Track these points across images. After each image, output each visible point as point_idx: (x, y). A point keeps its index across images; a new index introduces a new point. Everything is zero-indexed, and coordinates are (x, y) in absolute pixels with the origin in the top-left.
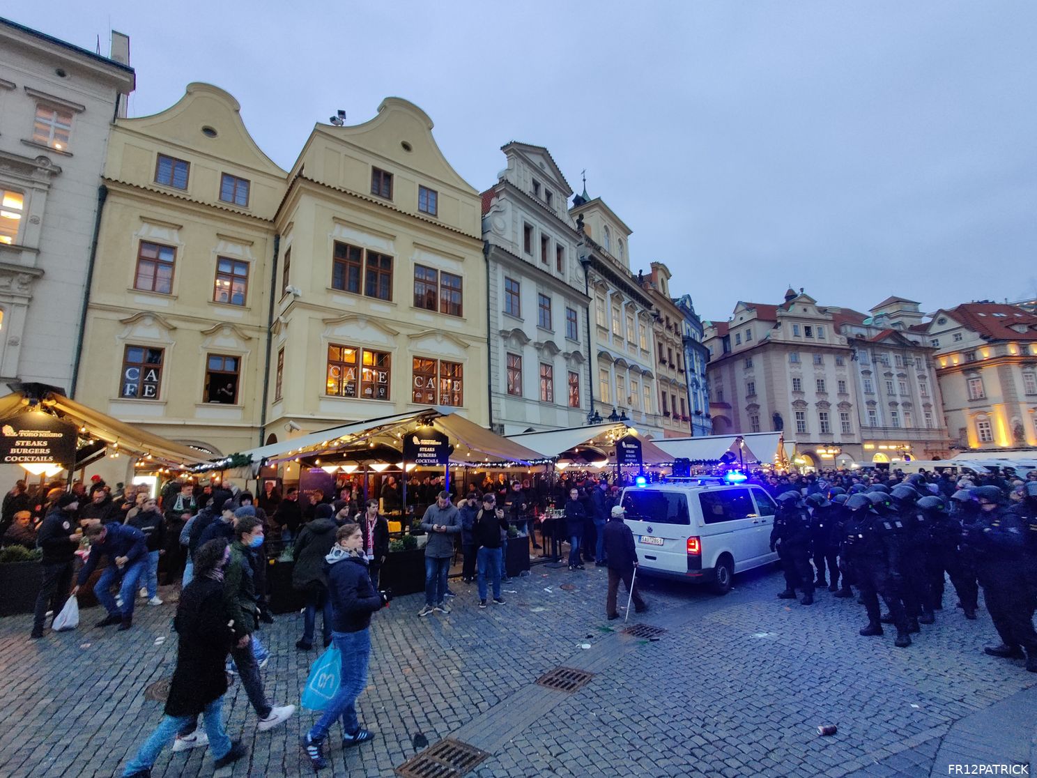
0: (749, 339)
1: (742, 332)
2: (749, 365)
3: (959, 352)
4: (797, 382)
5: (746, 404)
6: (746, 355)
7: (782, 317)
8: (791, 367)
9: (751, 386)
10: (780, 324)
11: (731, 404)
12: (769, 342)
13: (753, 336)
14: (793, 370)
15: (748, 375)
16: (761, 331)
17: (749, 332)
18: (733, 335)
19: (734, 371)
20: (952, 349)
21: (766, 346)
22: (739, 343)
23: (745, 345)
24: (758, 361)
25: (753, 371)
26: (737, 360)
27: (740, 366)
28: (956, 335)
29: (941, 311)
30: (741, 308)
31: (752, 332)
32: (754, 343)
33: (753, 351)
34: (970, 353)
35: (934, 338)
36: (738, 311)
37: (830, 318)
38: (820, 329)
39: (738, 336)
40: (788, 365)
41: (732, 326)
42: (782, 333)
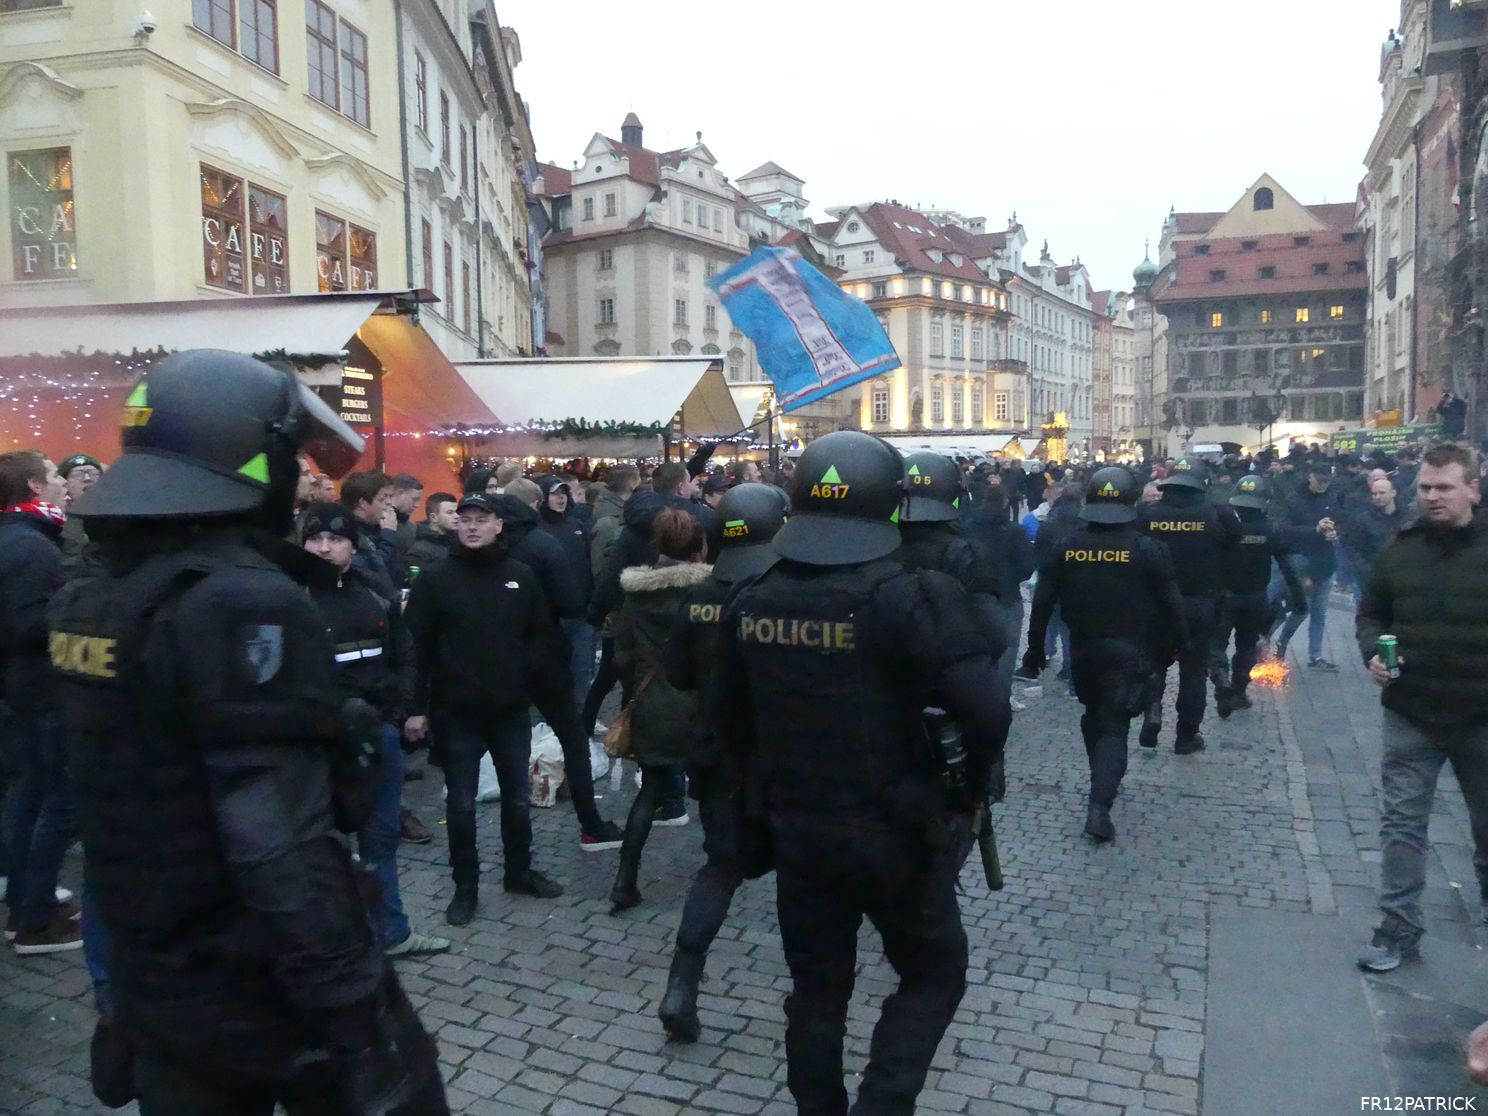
0: (611, 213)
1: (599, 197)
2: (606, 264)
3: (867, 280)
4: (681, 305)
5: (595, 339)
6: (604, 244)
7: (670, 181)
8: (676, 278)
9: (607, 305)
10: (665, 194)
11: (564, 337)
12: (651, 227)
13: (618, 208)
14: (678, 284)
15: (603, 283)
16: (632, 200)
17: (611, 198)
18: (578, 198)
19: (575, 271)
20: (859, 275)
21: (642, 232)
22: (589, 217)
23: (600, 224)
24: (624, 258)
25: (613, 278)
26: (582, 250)
27: (588, 263)
28: (867, 253)
29: (854, 209)
30: (599, 147)
31: (618, 199)
32: (620, 222)
33: (616, 237)
34: (879, 284)
35: (839, 253)
36: (592, 152)
37: (732, 196)
38: (717, 213)
39: (589, 201)
40: (671, 275)
41: (577, 179)
42: (667, 211)
